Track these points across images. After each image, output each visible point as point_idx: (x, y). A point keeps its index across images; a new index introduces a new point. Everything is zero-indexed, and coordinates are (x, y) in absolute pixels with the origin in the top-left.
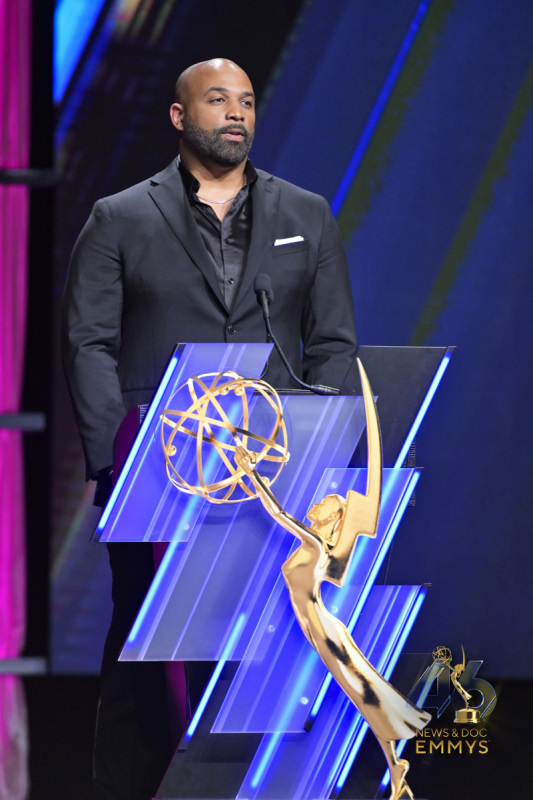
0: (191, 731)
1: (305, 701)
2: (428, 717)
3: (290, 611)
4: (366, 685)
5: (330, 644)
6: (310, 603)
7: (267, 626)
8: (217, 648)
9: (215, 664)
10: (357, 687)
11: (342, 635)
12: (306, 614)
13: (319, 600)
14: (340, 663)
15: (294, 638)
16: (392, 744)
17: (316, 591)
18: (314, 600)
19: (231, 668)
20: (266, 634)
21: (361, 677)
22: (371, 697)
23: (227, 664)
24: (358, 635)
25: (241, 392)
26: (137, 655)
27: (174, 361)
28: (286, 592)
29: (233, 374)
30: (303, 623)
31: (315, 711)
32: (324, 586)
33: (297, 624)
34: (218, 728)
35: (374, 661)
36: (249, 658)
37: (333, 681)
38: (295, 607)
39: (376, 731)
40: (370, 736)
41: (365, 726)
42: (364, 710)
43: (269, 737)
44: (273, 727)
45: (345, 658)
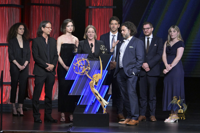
0: (78, 104)
1: (92, 100)
2: (108, 103)
3: (90, 89)
4: (100, 98)
5: (95, 93)
6: (93, 88)
7: (88, 91)
8: (81, 93)
9: (81, 96)
10: (99, 99)
11: (97, 92)
12: (92, 89)
13: (94, 87)
14: (97, 96)
15: (91, 93)
16: (104, 106)
17: (94, 86)
18: (93, 87)
19: (83, 96)
20: (87, 91)
21: (99, 97)
22: (101, 100)
23: (83, 95)
24: (99, 92)
25: (84, 60)
26: (70, 94)
28: (90, 86)
29: (83, 58)
30: (92, 90)
31: (94, 102)
32: (95, 86)
33: (91, 91)
34: (81, 104)
36: (85, 95)
38: (91, 88)
39: (102, 105)
40: (101, 105)
41: (100, 104)
42: (100, 102)
43: (88, 105)
44: (89, 104)
45: (97, 95)
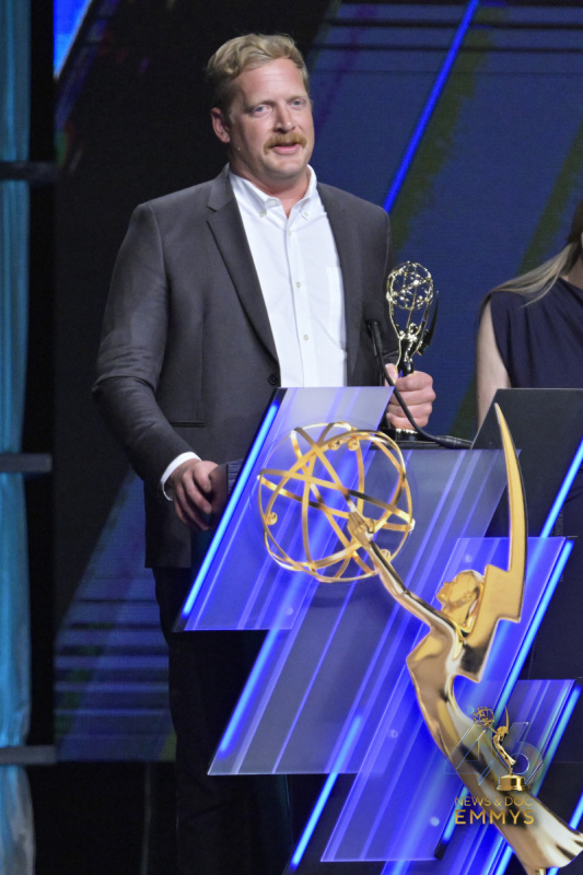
0: (296, 859)
1: (435, 822)
4: (509, 802)
5: (466, 751)
6: (441, 703)
7: (389, 730)
8: (326, 759)
9: (325, 777)
10: (498, 804)
12: (435, 716)
13: (452, 699)
14: (478, 775)
16: (541, 873)
17: (448, 687)
18: (446, 699)
19: (344, 782)
20: (388, 741)
21: (503, 792)
23: (340, 777)
25: (355, 447)
26: (230, 767)
27: (273, 410)
28: (411, 689)
29: (348, 427)
30: (433, 726)
31: (447, 834)
33: (425, 730)
34: (330, 856)
36: (366, 770)
38: (423, 707)
39: (522, 858)
40: (514, 863)
42: (507, 832)
43: (391, 866)
44: (397, 854)
45: (485, 770)
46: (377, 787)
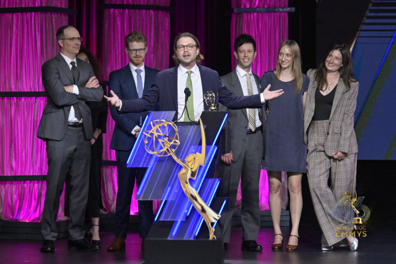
0: (156, 219)
1: (186, 212)
4: (202, 207)
5: (192, 196)
6: (186, 184)
7: (175, 190)
8: (161, 196)
10: (200, 208)
11: (195, 193)
12: (185, 187)
13: (189, 183)
14: (195, 201)
15: (183, 196)
16: (210, 224)
17: (188, 181)
18: (187, 183)
20: (175, 192)
21: (201, 205)
22: (203, 210)
23: (166, 201)
25: (166, 125)
26: (139, 198)
27: (147, 117)
30: (184, 190)
31: (188, 214)
32: (190, 180)
33: (183, 191)
34: (161, 219)
35: (205, 201)
36: (170, 199)
37: (193, 207)
38: (182, 185)
39: (206, 220)
41: (203, 220)
42: (202, 214)
43: (177, 222)
44: (178, 218)
46: (172, 203)
